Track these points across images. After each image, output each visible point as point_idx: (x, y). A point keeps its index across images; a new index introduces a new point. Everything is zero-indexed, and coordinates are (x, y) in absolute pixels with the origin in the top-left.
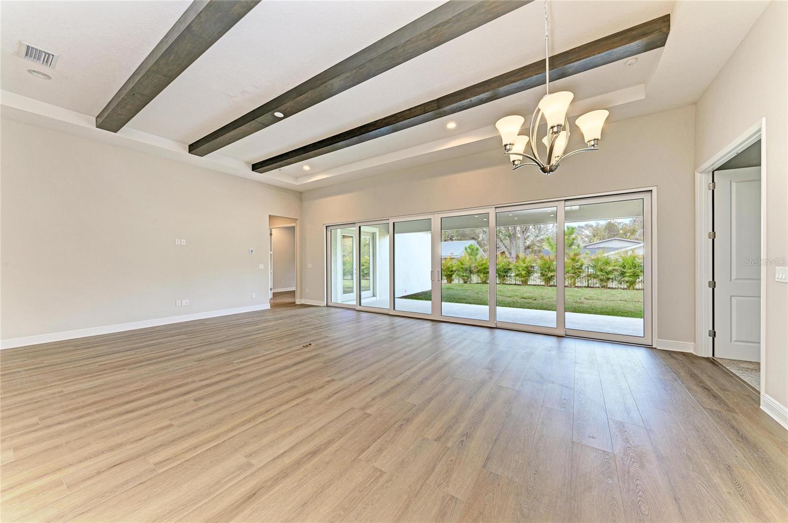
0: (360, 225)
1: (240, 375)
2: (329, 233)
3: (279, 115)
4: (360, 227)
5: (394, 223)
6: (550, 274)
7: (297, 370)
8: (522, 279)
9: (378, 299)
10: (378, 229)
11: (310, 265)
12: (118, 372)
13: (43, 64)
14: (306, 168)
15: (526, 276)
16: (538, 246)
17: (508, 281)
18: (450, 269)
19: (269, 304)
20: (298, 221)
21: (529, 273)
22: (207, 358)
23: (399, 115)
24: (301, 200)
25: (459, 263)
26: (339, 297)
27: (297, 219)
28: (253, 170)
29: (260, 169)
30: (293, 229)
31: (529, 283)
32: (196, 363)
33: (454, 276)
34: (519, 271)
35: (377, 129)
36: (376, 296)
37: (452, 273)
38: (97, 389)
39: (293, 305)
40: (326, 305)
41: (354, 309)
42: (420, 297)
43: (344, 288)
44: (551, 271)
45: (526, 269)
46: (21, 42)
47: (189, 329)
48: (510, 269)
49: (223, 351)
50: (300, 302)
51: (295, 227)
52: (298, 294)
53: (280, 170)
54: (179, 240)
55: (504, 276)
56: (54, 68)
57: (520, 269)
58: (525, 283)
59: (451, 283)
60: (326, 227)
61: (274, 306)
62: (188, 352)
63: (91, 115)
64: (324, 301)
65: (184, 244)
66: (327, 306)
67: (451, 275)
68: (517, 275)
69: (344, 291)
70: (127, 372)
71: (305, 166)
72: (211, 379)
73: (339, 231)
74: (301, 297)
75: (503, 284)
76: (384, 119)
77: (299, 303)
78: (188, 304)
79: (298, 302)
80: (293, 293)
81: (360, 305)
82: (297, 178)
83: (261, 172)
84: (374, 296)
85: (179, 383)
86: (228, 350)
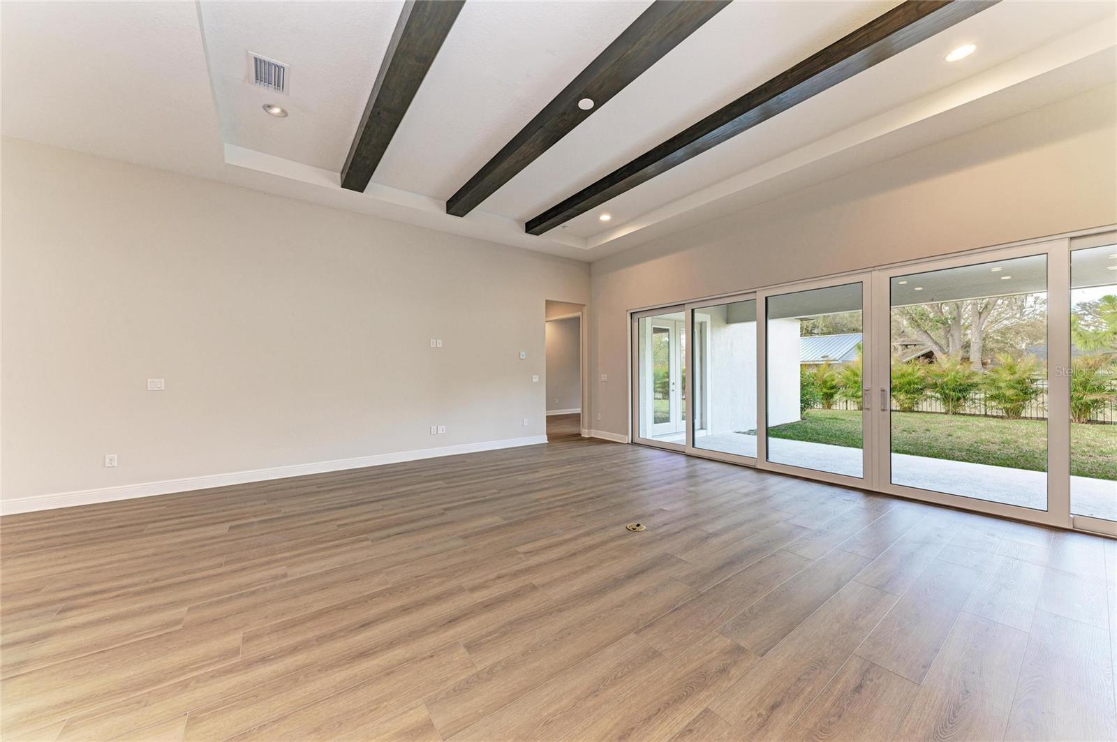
0: (693, 306)
1: (534, 588)
2: (636, 324)
3: (586, 104)
4: (693, 310)
5: (766, 298)
6: (1089, 398)
7: (639, 595)
8: (1008, 405)
9: (710, 434)
10: (709, 316)
11: (604, 377)
12: (357, 546)
13: (275, 88)
14: (605, 218)
15: (1018, 400)
16: (997, 341)
17: (968, 408)
18: (829, 384)
19: (546, 436)
20: (585, 310)
21: (1026, 393)
22: (477, 534)
23: (837, 48)
24: (590, 275)
25: (848, 373)
26: (649, 430)
27: (584, 305)
28: (526, 232)
29: (537, 228)
30: (577, 320)
31: (1023, 415)
32: (461, 542)
33: (837, 397)
34: (999, 388)
35: (775, 95)
36: (706, 429)
37: (832, 391)
38: (328, 579)
39: (577, 437)
40: (630, 442)
41: (682, 453)
42: (783, 433)
43: (655, 412)
44: (1093, 391)
45: (1019, 386)
46: (248, 53)
47: (447, 470)
48: (974, 386)
49: (496, 520)
50: (588, 434)
51: (579, 318)
52: (585, 419)
53: (564, 227)
54: (434, 341)
55: (959, 399)
56: (288, 94)
57: (1002, 385)
58: (1014, 413)
59: (829, 407)
60: (631, 313)
61: (551, 437)
62: (450, 516)
63: (336, 171)
64: (627, 434)
65: (441, 346)
66: (633, 443)
67: (831, 396)
68: (993, 398)
69: (655, 418)
70: (367, 547)
71: (603, 214)
72: (488, 587)
73: (649, 320)
74: (590, 427)
75: (955, 413)
76: (792, 70)
77: (587, 436)
78: (444, 432)
79: (585, 434)
80: (576, 418)
81: (693, 446)
82: (586, 239)
83: (537, 234)
84: (702, 429)
85: (439, 590)
86: (505, 519)
